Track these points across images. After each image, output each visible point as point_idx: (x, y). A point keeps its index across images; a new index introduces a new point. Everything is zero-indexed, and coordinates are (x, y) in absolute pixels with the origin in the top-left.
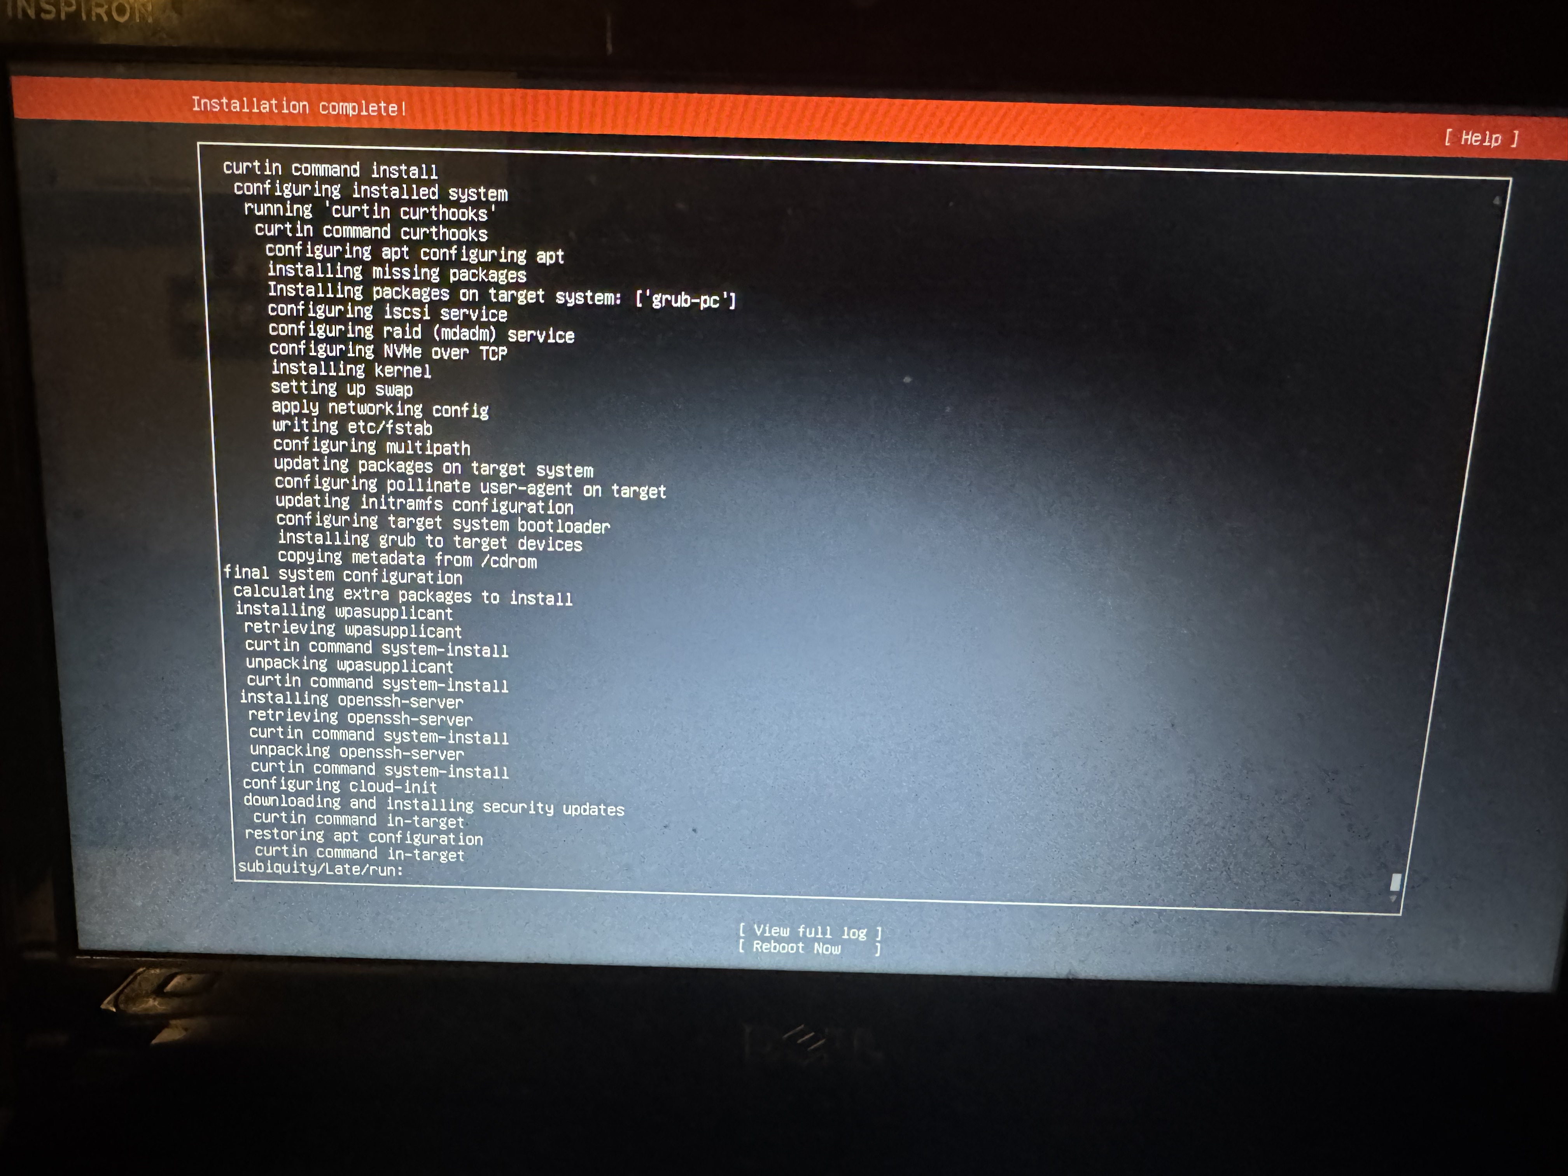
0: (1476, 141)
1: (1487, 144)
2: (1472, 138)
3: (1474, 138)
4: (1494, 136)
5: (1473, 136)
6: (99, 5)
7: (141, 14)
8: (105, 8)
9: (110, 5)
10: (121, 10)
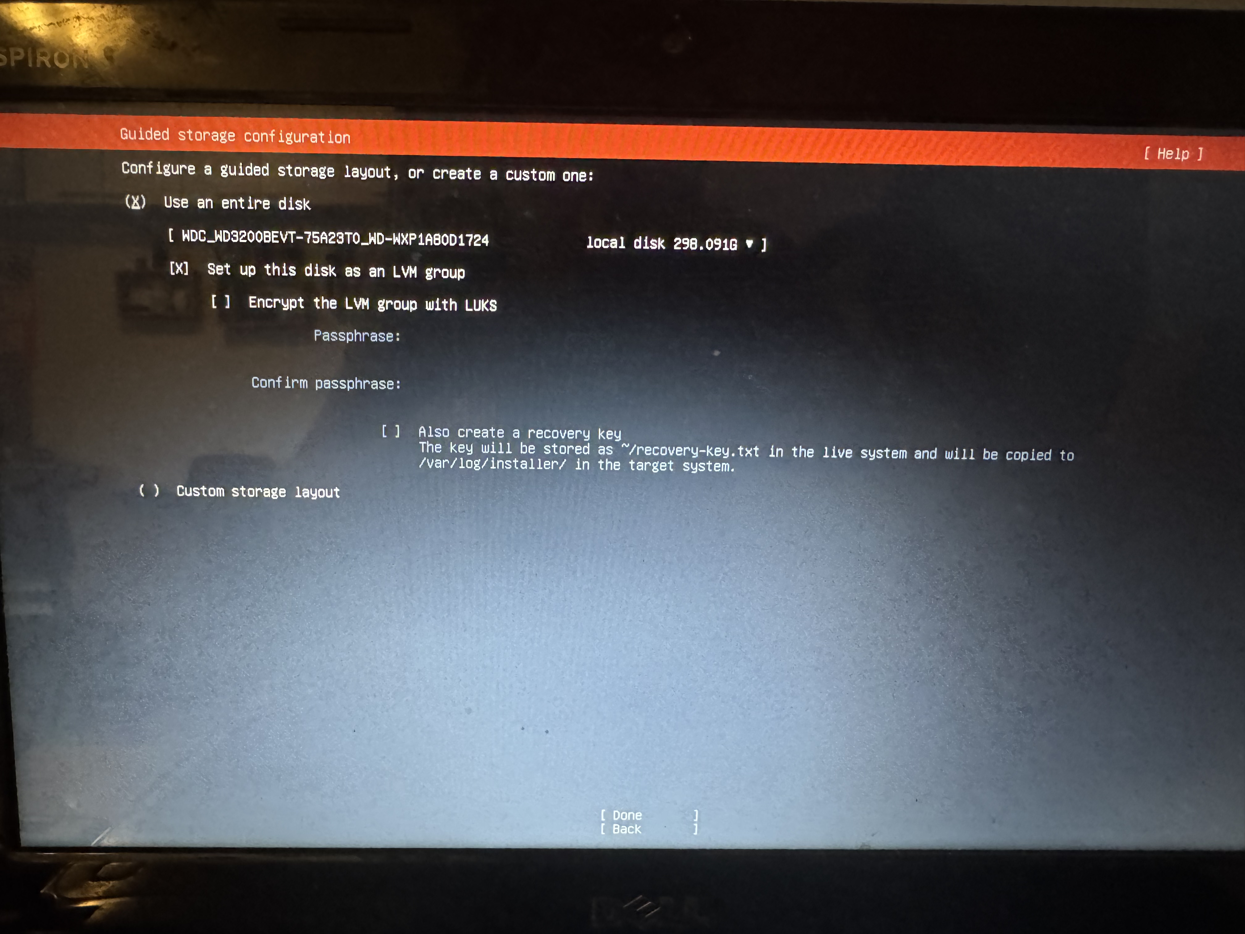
5: (1167, 152)
6: (43, 55)
7: (78, 62)
8: (49, 57)
9: (52, 54)
10: (61, 58)
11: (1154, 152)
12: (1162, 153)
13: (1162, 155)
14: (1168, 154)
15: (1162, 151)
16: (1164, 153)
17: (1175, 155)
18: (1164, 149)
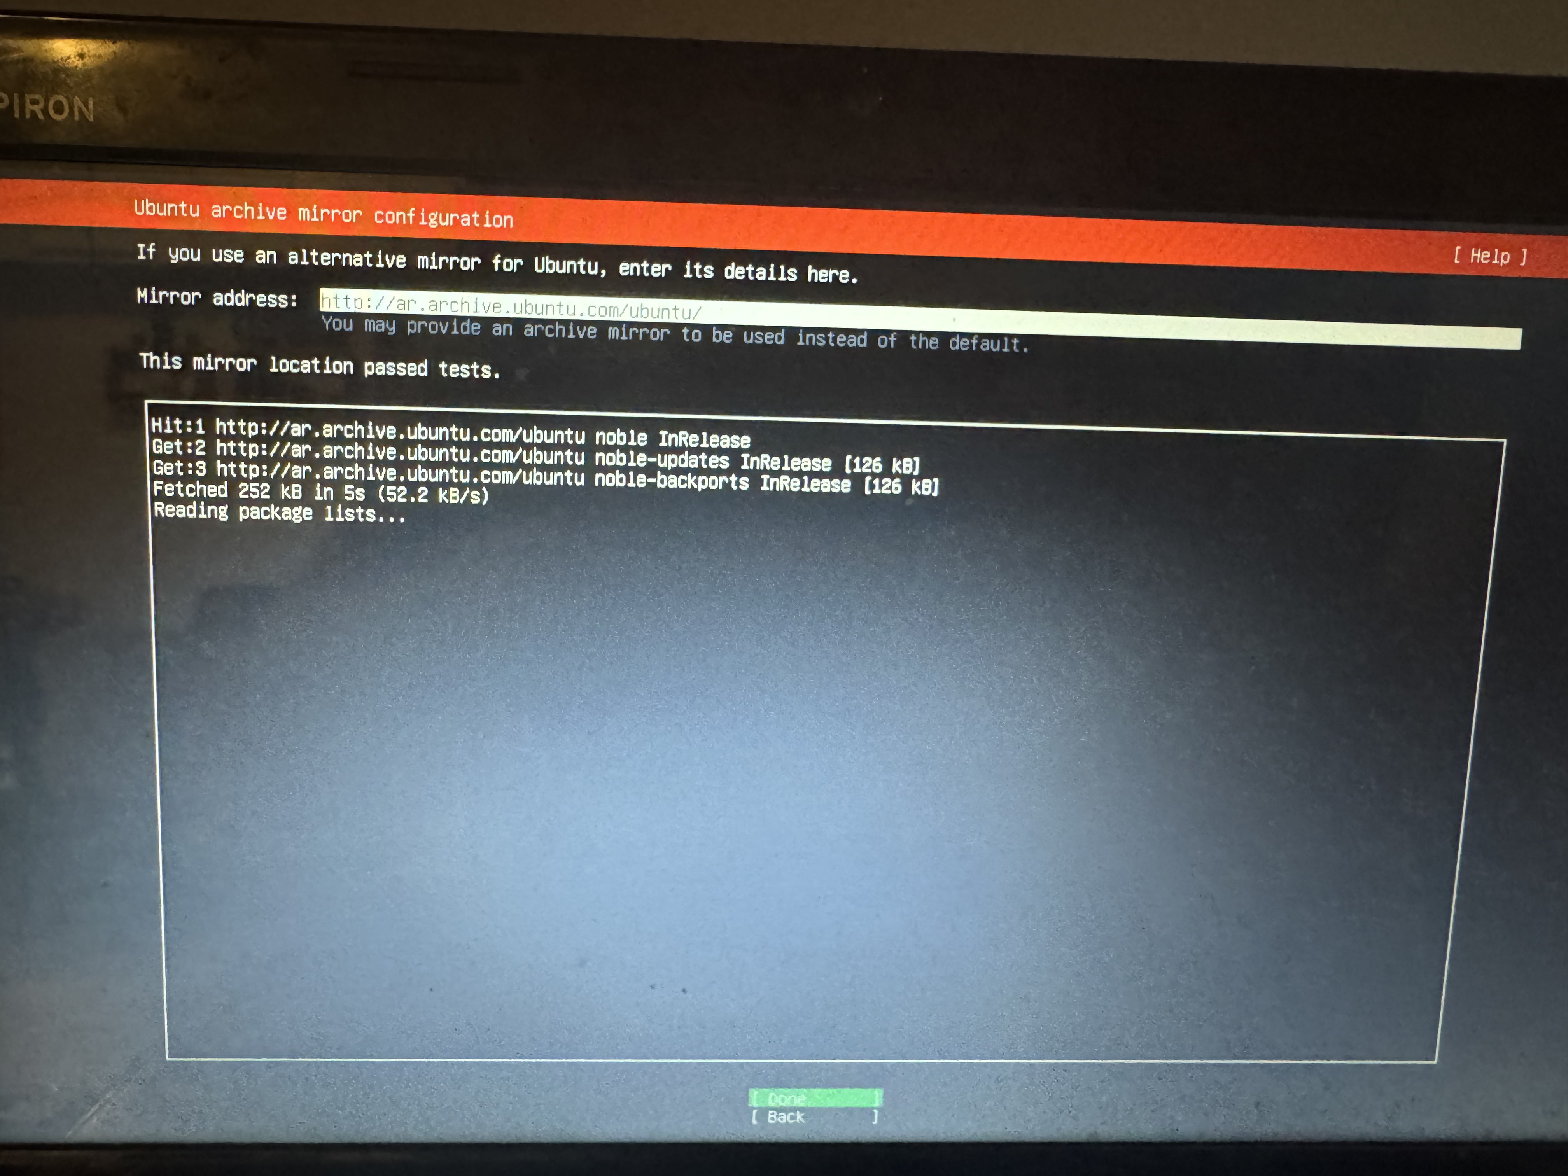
0: (1485, 259)
1: (1496, 262)
2: (1480, 256)
3: (1483, 256)
4: (1503, 254)
6: (35, 102)
7: (81, 112)
8: (41, 105)
9: (47, 101)
10: (59, 109)
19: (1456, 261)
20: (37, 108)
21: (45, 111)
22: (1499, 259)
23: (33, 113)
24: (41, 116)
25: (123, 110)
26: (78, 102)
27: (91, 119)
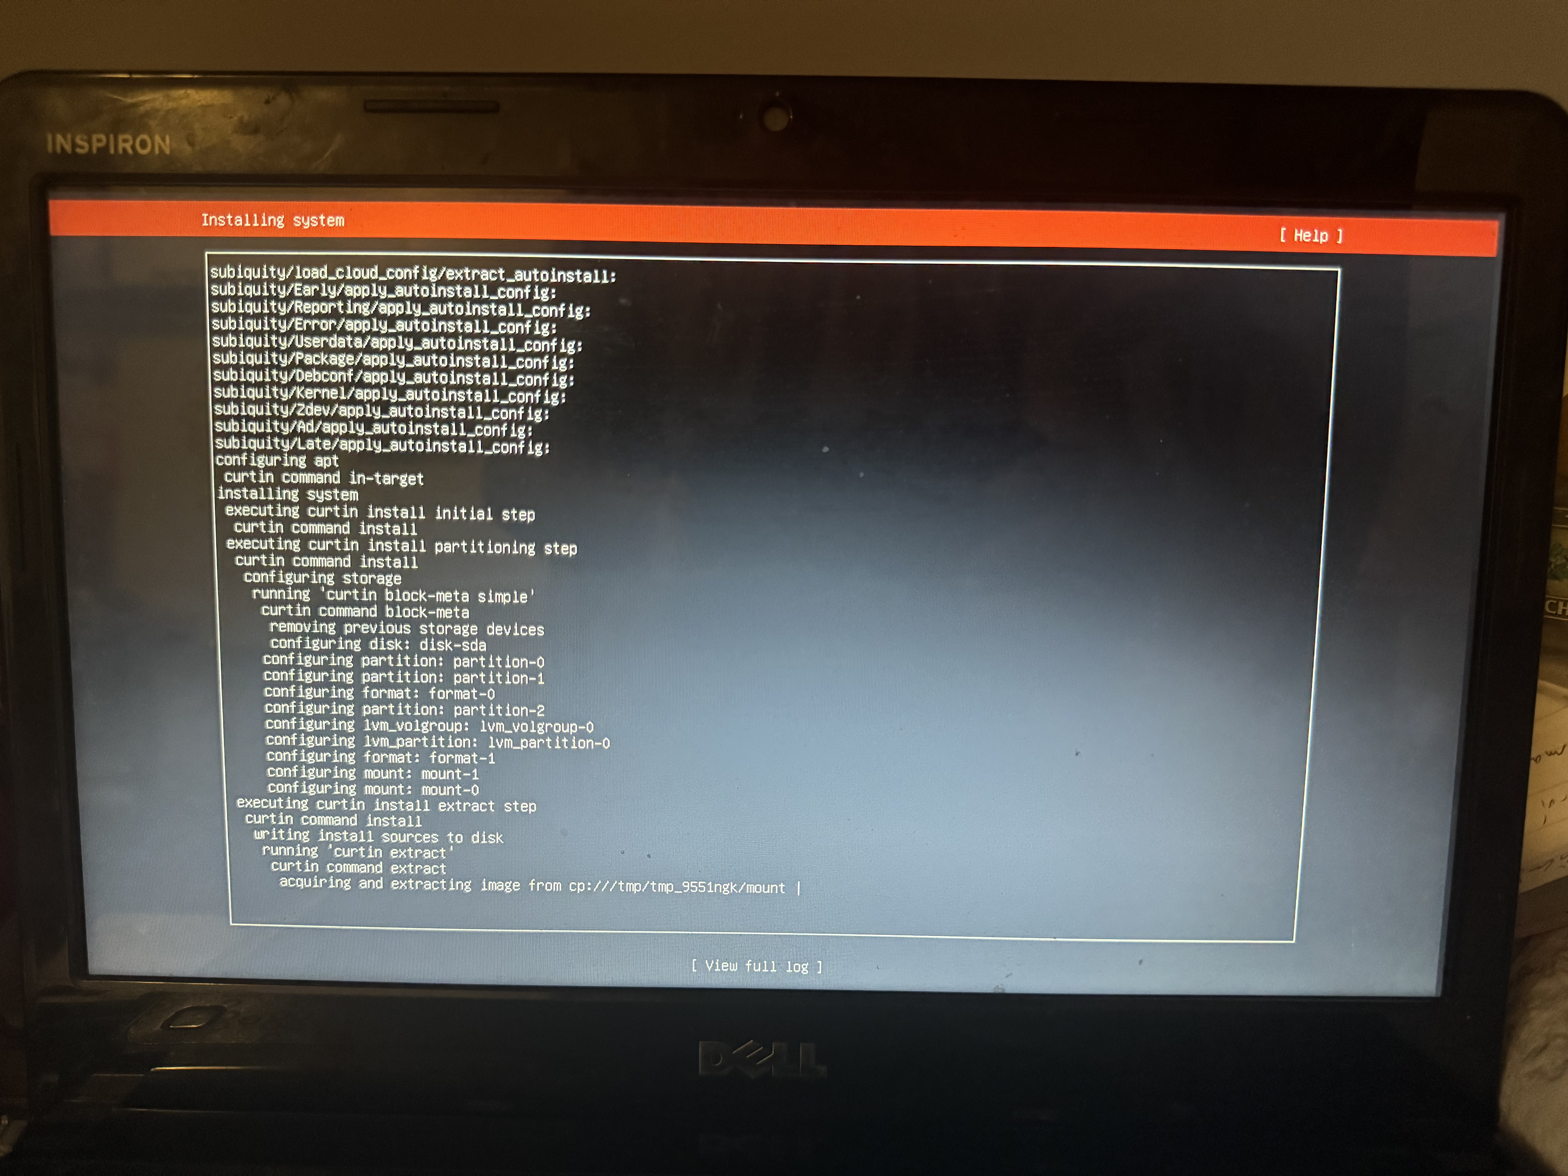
0: (1307, 238)
1: (1316, 240)
5: (1304, 234)
6: (125, 141)
7: (160, 147)
8: (131, 143)
9: (134, 140)
10: (143, 144)
11: (1290, 234)
12: (1299, 235)
13: (1299, 237)
14: (1305, 236)
15: (1299, 232)
16: (1301, 235)
17: (1313, 237)
18: (1301, 231)
19: (1282, 240)
20: (128, 146)
21: (133, 147)
22: (1319, 238)
23: (124, 150)
24: (130, 151)
25: (192, 144)
26: (157, 138)
27: (168, 152)
